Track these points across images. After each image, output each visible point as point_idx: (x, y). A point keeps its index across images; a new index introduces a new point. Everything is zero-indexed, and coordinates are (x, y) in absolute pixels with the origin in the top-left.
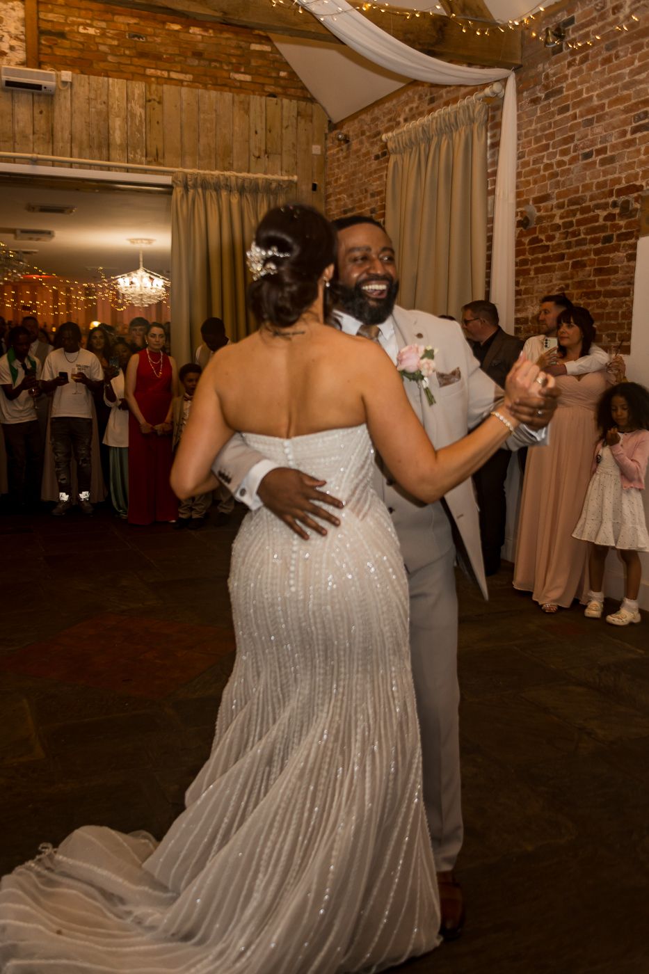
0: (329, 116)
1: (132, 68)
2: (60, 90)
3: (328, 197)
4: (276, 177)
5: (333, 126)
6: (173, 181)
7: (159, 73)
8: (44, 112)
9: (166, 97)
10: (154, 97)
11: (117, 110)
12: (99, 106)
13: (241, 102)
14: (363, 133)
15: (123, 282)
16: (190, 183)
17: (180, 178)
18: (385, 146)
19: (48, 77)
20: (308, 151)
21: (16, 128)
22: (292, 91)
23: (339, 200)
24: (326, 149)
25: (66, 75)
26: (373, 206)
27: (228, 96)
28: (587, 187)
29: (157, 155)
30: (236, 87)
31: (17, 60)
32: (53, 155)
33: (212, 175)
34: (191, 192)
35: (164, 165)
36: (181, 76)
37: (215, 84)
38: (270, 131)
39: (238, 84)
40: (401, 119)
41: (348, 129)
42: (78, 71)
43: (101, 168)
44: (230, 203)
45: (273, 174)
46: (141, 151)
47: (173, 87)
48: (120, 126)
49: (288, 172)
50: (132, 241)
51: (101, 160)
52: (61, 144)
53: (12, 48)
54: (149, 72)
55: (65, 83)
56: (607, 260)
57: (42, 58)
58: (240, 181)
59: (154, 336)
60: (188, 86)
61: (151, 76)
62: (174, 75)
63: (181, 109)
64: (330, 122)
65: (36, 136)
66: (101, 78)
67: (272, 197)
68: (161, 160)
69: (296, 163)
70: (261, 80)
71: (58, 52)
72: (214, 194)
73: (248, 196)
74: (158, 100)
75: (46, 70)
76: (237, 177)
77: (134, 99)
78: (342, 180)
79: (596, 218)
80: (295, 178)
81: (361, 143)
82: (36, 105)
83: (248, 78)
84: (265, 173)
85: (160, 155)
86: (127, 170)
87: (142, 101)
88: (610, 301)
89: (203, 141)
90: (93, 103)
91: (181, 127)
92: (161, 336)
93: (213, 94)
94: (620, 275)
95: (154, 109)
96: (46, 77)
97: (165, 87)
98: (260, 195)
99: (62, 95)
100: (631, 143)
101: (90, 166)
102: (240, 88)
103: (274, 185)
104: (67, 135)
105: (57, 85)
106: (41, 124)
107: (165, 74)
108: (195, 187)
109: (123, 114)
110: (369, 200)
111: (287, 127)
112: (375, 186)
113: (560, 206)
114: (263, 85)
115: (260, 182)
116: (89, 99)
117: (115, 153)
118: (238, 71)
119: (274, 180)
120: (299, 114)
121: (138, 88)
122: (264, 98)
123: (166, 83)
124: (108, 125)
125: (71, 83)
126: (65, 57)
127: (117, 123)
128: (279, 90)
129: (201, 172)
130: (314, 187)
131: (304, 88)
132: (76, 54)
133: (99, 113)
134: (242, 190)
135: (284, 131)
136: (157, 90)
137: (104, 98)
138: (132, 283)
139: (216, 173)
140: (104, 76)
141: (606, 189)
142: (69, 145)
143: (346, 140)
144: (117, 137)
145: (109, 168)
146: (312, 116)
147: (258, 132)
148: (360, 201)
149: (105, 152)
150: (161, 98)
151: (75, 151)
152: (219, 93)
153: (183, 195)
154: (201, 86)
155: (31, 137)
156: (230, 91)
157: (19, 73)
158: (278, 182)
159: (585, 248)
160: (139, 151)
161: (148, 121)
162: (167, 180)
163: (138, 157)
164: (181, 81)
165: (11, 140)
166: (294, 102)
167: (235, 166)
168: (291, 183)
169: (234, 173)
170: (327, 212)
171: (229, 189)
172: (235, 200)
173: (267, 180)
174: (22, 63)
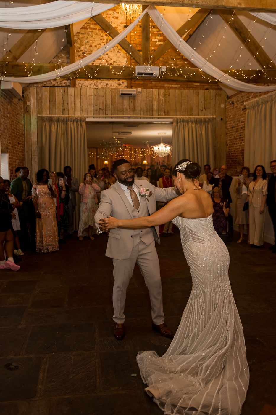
0: (227, 94)
1: (160, 85)
2: (137, 94)
3: (227, 122)
4: (208, 117)
5: (228, 97)
6: (173, 121)
7: (169, 85)
8: (132, 102)
9: (171, 93)
10: (167, 94)
11: (155, 99)
12: (149, 98)
13: (196, 92)
14: (238, 101)
15: (155, 148)
16: (179, 121)
17: (175, 119)
18: (245, 106)
19: (134, 91)
20: (219, 107)
21: (124, 107)
22: (214, 87)
23: (230, 123)
24: (226, 106)
25: (139, 90)
26: (242, 126)
27: (191, 91)
29: (168, 112)
30: (194, 88)
31: (125, 86)
32: (135, 115)
33: (186, 118)
34: (179, 124)
35: (170, 116)
36: (176, 86)
37: (187, 87)
38: (206, 101)
39: (195, 87)
40: (251, 97)
41: (234, 99)
42: (143, 88)
43: (150, 118)
44: (192, 126)
45: (207, 116)
46: (163, 111)
47: (173, 90)
48: (156, 104)
49: (213, 115)
50: (159, 133)
51: (150, 115)
52: (137, 111)
54: (166, 85)
55: (139, 92)
57: (132, 85)
58: (195, 119)
59: (166, 172)
60: (178, 89)
61: (166, 87)
62: (173, 86)
63: (176, 96)
64: (227, 96)
65: (130, 109)
66: (150, 89)
67: (206, 124)
68: (169, 114)
69: (215, 111)
70: (203, 84)
71: (137, 82)
72: (187, 124)
73: (198, 124)
74: (168, 94)
75: (133, 88)
76: (194, 118)
77: (160, 95)
78: (231, 117)
80: (215, 116)
81: (238, 104)
82: (130, 100)
83: (198, 84)
84: (204, 115)
85: (169, 112)
86: (158, 118)
87: (163, 95)
89: (183, 106)
90: (148, 97)
91: (176, 103)
93: (187, 91)
95: (167, 97)
96: (133, 91)
97: (171, 90)
98: (202, 123)
99: (138, 95)
101: (147, 118)
102: (196, 87)
103: (207, 120)
104: (139, 108)
105: (137, 93)
106: (132, 105)
108: (180, 122)
109: (157, 100)
110: (240, 124)
111: (212, 99)
112: (242, 119)
114: (204, 86)
115: (202, 119)
116: (146, 96)
117: (154, 113)
118: (195, 82)
119: (207, 118)
120: (216, 94)
121: (162, 91)
122: (204, 90)
123: (171, 89)
124: (152, 104)
125: (141, 92)
126: (139, 84)
127: (155, 103)
128: (209, 87)
129: (182, 117)
130: (222, 119)
133: (149, 100)
135: (211, 101)
136: (168, 91)
137: (151, 95)
138: (159, 149)
139: (187, 117)
140: (151, 88)
142: (140, 111)
143: (233, 103)
144: (155, 107)
145: (152, 118)
146: (221, 95)
147: (202, 102)
148: (237, 124)
149: (151, 112)
150: (169, 94)
151: (142, 113)
152: (188, 90)
153: (176, 125)
154: (182, 88)
155: (128, 110)
156: (192, 89)
157: (125, 91)
158: (209, 118)
160: (162, 111)
161: (165, 101)
162: (171, 120)
163: (162, 113)
164: (176, 87)
165: (122, 111)
166: (215, 90)
167: (194, 114)
168: (213, 118)
169: (194, 117)
170: (226, 127)
171: (192, 122)
172: (194, 126)
173: (205, 118)
174: (126, 87)
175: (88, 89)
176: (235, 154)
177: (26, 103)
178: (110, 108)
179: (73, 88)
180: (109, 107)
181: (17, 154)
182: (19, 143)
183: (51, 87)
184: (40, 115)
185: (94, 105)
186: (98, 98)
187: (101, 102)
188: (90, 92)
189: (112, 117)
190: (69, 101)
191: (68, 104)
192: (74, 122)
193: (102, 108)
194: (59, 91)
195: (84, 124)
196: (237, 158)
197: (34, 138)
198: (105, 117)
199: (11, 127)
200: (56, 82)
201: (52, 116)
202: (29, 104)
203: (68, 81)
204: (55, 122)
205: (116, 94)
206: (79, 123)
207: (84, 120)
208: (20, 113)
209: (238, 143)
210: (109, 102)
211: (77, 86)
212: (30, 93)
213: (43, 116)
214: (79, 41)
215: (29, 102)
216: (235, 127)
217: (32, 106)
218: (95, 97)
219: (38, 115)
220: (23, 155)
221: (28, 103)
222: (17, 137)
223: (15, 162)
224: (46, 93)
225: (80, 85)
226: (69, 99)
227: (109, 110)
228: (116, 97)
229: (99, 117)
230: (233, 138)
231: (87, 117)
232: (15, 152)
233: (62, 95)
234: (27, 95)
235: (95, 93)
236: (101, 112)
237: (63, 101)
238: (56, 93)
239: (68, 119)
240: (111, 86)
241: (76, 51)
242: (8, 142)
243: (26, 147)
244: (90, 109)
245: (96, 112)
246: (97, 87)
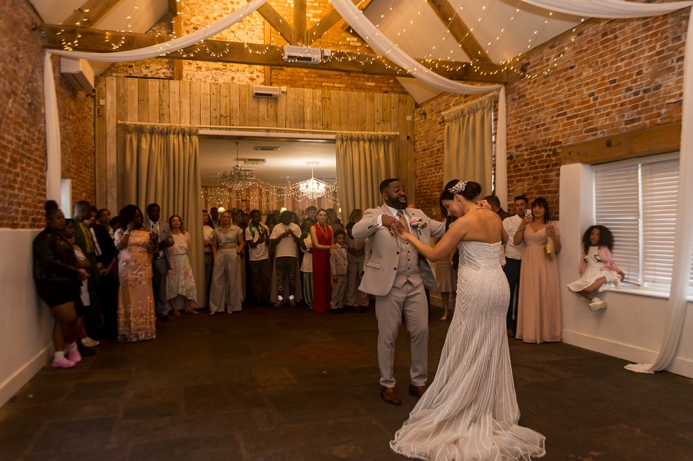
0: (415, 101)
1: (316, 83)
2: (281, 96)
3: (416, 142)
4: (388, 133)
5: (417, 106)
6: (336, 138)
7: (329, 84)
8: (273, 107)
9: (332, 96)
10: (326, 96)
11: (308, 104)
12: (300, 102)
13: (370, 97)
14: (433, 111)
15: (302, 187)
16: (345, 138)
17: (339, 136)
18: (443, 118)
20: (405, 118)
21: (260, 114)
22: (396, 89)
23: (421, 144)
24: (414, 118)
25: (284, 88)
26: (438, 147)
27: (363, 94)
28: (538, 142)
29: (328, 125)
31: (260, 82)
32: (277, 127)
33: (356, 134)
34: (345, 143)
35: (331, 129)
36: (340, 85)
37: (357, 88)
38: (385, 110)
39: (368, 88)
40: (451, 105)
41: (426, 108)
42: (289, 86)
43: (300, 132)
44: (364, 147)
45: (386, 132)
46: (320, 123)
47: (336, 91)
48: (309, 112)
49: (394, 130)
51: (300, 128)
52: (281, 122)
53: (258, 76)
54: (324, 84)
55: (283, 92)
56: (548, 176)
57: (272, 81)
60: (343, 90)
61: (324, 86)
62: (336, 85)
63: (340, 101)
64: (416, 104)
65: (269, 118)
66: (300, 89)
67: (386, 144)
68: (330, 127)
69: (399, 126)
70: (380, 85)
71: (280, 77)
72: (356, 143)
73: (374, 144)
74: (328, 98)
75: (274, 86)
76: (368, 135)
77: (316, 98)
78: (423, 134)
79: (542, 156)
80: (398, 133)
81: (432, 116)
82: (269, 103)
83: (373, 84)
84: (383, 131)
85: (330, 124)
86: (313, 133)
87: (320, 99)
88: (550, 195)
89: (351, 117)
90: (297, 101)
91: (340, 111)
92: (325, 216)
93: (356, 93)
94: (554, 183)
95: (326, 102)
96: (274, 90)
97: (332, 91)
98: (380, 143)
99: (282, 98)
100: (556, 122)
101: (295, 132)
102: (370, 89)
103: (387, 137)
104: (284, 117)
105: (279, 94)
106: (271, 112)
107: (332, 85)
108: (347, 140)
109: (311, 105)
110: (436, 144)
111: (394, 107)
112: (439, 138)
113: (526, 150)
114: (381, 87)
115: (380, 136)
116: (294, 99)
117: (307, 125)
118: (368, 81)
119: (387, 135)
120: (399, 100)
121: (318, 92)
122: (382, 94)
123: (332, 89)
124: (304, 111)
125: (286, 92)
126: (283, 79)
127: (308, 110)
128: (389, 89)
129: (350, 132)
130: (408, 137)
131: (402, 88)
132: (288, 78)
133: (299, 106)
134: (370, 141)
135: (392, 110)
136: (328, 93)
137: (302, 98)
139: (357, 132)
140: (302, 88)
141: (547, 143)
142: (285, 121)
143: (425, 114)
144: (308, 117)
145: (304, 132)
146: (406, 101)
147: (379, 111)
148: (432, 145)
149: (302, 124)
150: (330, 97)
151: (288, 125)
152: (359, 93)
153: (341, 145)
154: (350, 89)
155: (267, 119)
156: (364, 91)
157: (262, 89)
158: (390, 137)
159: (539, 170)
160: (318, 123)
161: (323, 107)
162: (333, 137)
163: (318, 126)
164: (340, 88)
165: (257, 121)
166: (397, 95)
167: (367, 129)
168: (396, 136)
169: (367, 132)
170: (414, 150)
171: (364, 140)
172: (367, 146)
173: (383, 135)
174: (263, 84)
175: (202, 83)
176: (429, 189)
177: (99, 102)
178: (238, 115)
179: (178, 81)
180: (236, 112)
181: (83, 182)
182: (86, 166)
183: (141, 78)
184: (122, 122)
185: (212, 110)
186: (218, 100)
187: (223, 105)
188: (205, 88)
189: (240, 130)
190: (171, 102)
191: (168, 106)
192: (178, 134)
193: (225, 115)
194: (154, 85)
195: (195, 139)
196: (432, 196)
197: (112, 159)
198: (230, 129)
199: (75, 137)
200: (149, 71)
201: (143, 123)
202: (104, 104)
203: (169, 69)
204: (148, 135)
205: (247, 95)
206: (188, 137)
207: (195, 133)
208: (89, 117)
209: (434, 173)
210: (236, 105)
211: (184, 79)
212: (105, 86)
213: (128, 123)
214: (187, 9)
215: (104, 101)
216: (428, 149)
217: (108, 108)
218: (214, 97)
219: (119, 122)
220: (92, 186)
221: (102, 102)
222: (83, 155)
223: (80, 194)
224: (133, 87)
225: (189, 77)
226: (171, 99)
227: (236, 118)
228: (247, 98)
229: (220, 129)
230: (425, 165)
231: (201, 128)
232: (80, 179)
233: (159, 91)
234: (101, 89)
235: (214, 90)
236: (223, 121)
237: (161, 101)
238: (150, 88)
239: (169, 129)
240: (239, 81)
241: (182, 24)
242: (69, 161)
243: (97, 172)
244: (206, 115)
245: (215, 120)
246: (216, 82)
